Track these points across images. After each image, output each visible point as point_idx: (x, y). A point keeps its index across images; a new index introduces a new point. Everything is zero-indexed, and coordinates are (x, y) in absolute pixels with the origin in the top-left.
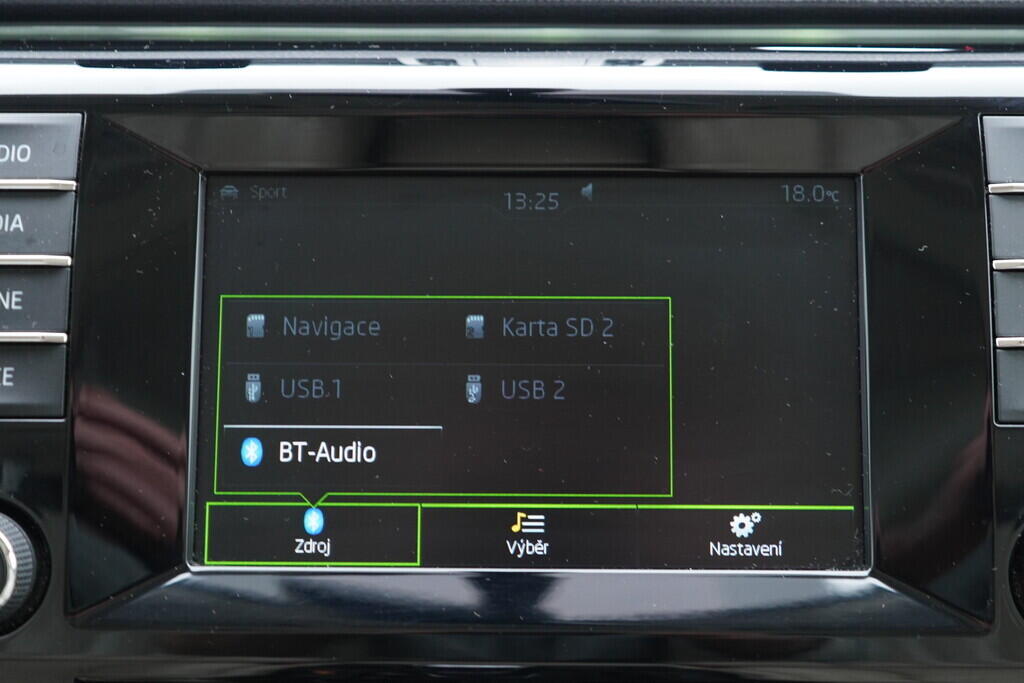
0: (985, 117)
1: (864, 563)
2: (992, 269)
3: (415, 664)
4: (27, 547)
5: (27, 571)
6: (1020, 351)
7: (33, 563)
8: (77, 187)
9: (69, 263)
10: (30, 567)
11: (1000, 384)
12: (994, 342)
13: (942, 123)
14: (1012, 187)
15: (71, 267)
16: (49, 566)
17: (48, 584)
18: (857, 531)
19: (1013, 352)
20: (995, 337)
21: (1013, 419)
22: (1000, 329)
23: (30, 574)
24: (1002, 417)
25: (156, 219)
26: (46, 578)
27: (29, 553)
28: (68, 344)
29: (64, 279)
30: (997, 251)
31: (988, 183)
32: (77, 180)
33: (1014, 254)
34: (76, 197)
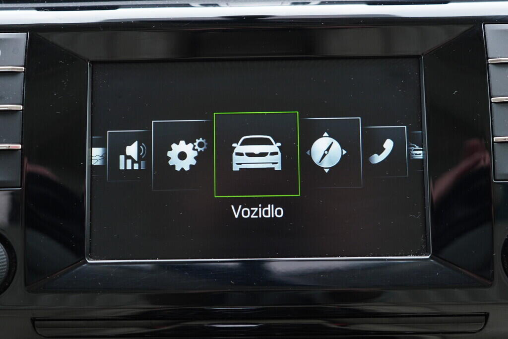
0: (485, 25)
1: (427, 252)
2: (491, 102)
3: (205, 308)
4: (3, 253)
5: (4, 265)
6: (506, 144)
7: (7, 261)
8: (25, 69)
9: (21, 109)
10: (6, 263)
11: (496, 161)
12: (493, 139)
13: (464, 28)
14: (500, 60)
15: (22, 110)
16: (16, 262)
17: (15, 270)
18: (423, 236)
19: (503, 144)
20: (493, 137)
21: (503, 178)
22: (496, 133)
23: (6, 267)
24: (497, 178)
25: (66, 86)
26: (14, 268)
27: (5, 256)
28: (22, 149)
29: (19, 117)
30: (493, 93)
31: (488, 58)
32: (24, 66)
33: (502, 94)
34: (24, 75)
